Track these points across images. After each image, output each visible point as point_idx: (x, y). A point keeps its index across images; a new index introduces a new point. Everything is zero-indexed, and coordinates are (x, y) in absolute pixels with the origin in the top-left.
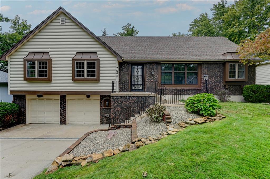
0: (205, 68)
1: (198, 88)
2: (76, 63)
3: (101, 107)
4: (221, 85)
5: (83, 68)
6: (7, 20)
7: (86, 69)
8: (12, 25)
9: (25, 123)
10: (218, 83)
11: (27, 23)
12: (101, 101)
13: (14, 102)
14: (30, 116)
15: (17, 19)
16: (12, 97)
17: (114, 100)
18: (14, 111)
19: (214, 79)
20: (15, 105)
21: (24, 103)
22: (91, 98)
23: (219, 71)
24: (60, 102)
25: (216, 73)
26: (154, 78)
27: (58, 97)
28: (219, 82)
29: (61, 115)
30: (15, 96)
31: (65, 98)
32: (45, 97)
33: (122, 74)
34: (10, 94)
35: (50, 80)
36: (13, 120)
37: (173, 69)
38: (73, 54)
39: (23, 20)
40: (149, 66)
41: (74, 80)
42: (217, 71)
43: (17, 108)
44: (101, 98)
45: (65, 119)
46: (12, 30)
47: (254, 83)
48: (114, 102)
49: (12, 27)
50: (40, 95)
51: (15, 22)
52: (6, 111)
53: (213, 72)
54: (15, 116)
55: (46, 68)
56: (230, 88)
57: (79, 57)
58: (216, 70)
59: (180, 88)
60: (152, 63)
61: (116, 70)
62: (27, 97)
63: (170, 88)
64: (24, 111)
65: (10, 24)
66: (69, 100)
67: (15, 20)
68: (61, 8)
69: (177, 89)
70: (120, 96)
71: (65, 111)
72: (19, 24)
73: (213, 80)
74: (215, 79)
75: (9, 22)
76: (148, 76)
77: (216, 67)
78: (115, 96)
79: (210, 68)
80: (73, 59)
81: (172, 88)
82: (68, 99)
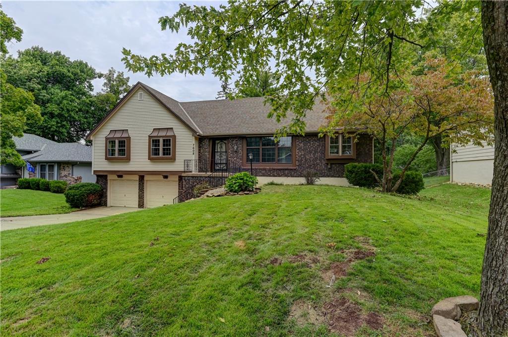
0: (300, 142)
1: (292, 168)
2: (153, 140)
3: (179, 189)
4: (322, 163)
5: (159, 146)
6: (100, 76)
7: (161, 147)
8: (106, 81)
9: (106, 206)
10: (318, 161)
11: (124, 76)
12: (179, 182)
13: (97, 182)
14: (111, 199)
15: (111, 72)
16: (95, 177)
17: (186, 181)
18: (97, 191)
19: (312, 156)
20: (98, 185)
21: (106, 184)
22: (169, 179)
23: (319, 146)
24: (139, 184)
25: (315, 148)
26: (237, 155)
27: (137, 178)
28: (320, 160)
29: (139, 198)
30: (98, 176)
31: (144, 179)
32: (125, 177)
33: (202, 151)
34: (94, 173)
35: (128, 159)
36: (95, 201)
37: (261, 145)
38: (149, 132)
39: (119, 72)
40: (232, 141)
41: (150, 158)
42: (317, 145)
43: (99, 189)
44: (179, 180)
45: (143, 202)
46: (106, 88)
47: (370, 160)
48: (185, 183)
49: (105, 84)
50: (120, 175)
51: (109, 78)
52: (89, 190)
53: (311, 147)
54: (97, 197)
55: (125, 147)
56: (335, 167)
57: (155, 134)
58: (315, 144)
59: (268, 168)
60: (236, 138)
61: (192, 147)
62: (109, 177)
63: (257, 168)
64: (106, 192)
65: (103, 80)
66: (148, 182)
67: (110, 75)
68: (139, 83)
69: (265, 169)
70: (192, 177)
71: (144, 193)
72: (115, 78)
73: (312, 158)
74: (314, 156)
75: (102, 78)
76: (231, 154)
77: (315, 140)
78: (187, 177)
79: (307, 141)
80: (149, 136)
81: (259, 168)
82: (147, 180)
